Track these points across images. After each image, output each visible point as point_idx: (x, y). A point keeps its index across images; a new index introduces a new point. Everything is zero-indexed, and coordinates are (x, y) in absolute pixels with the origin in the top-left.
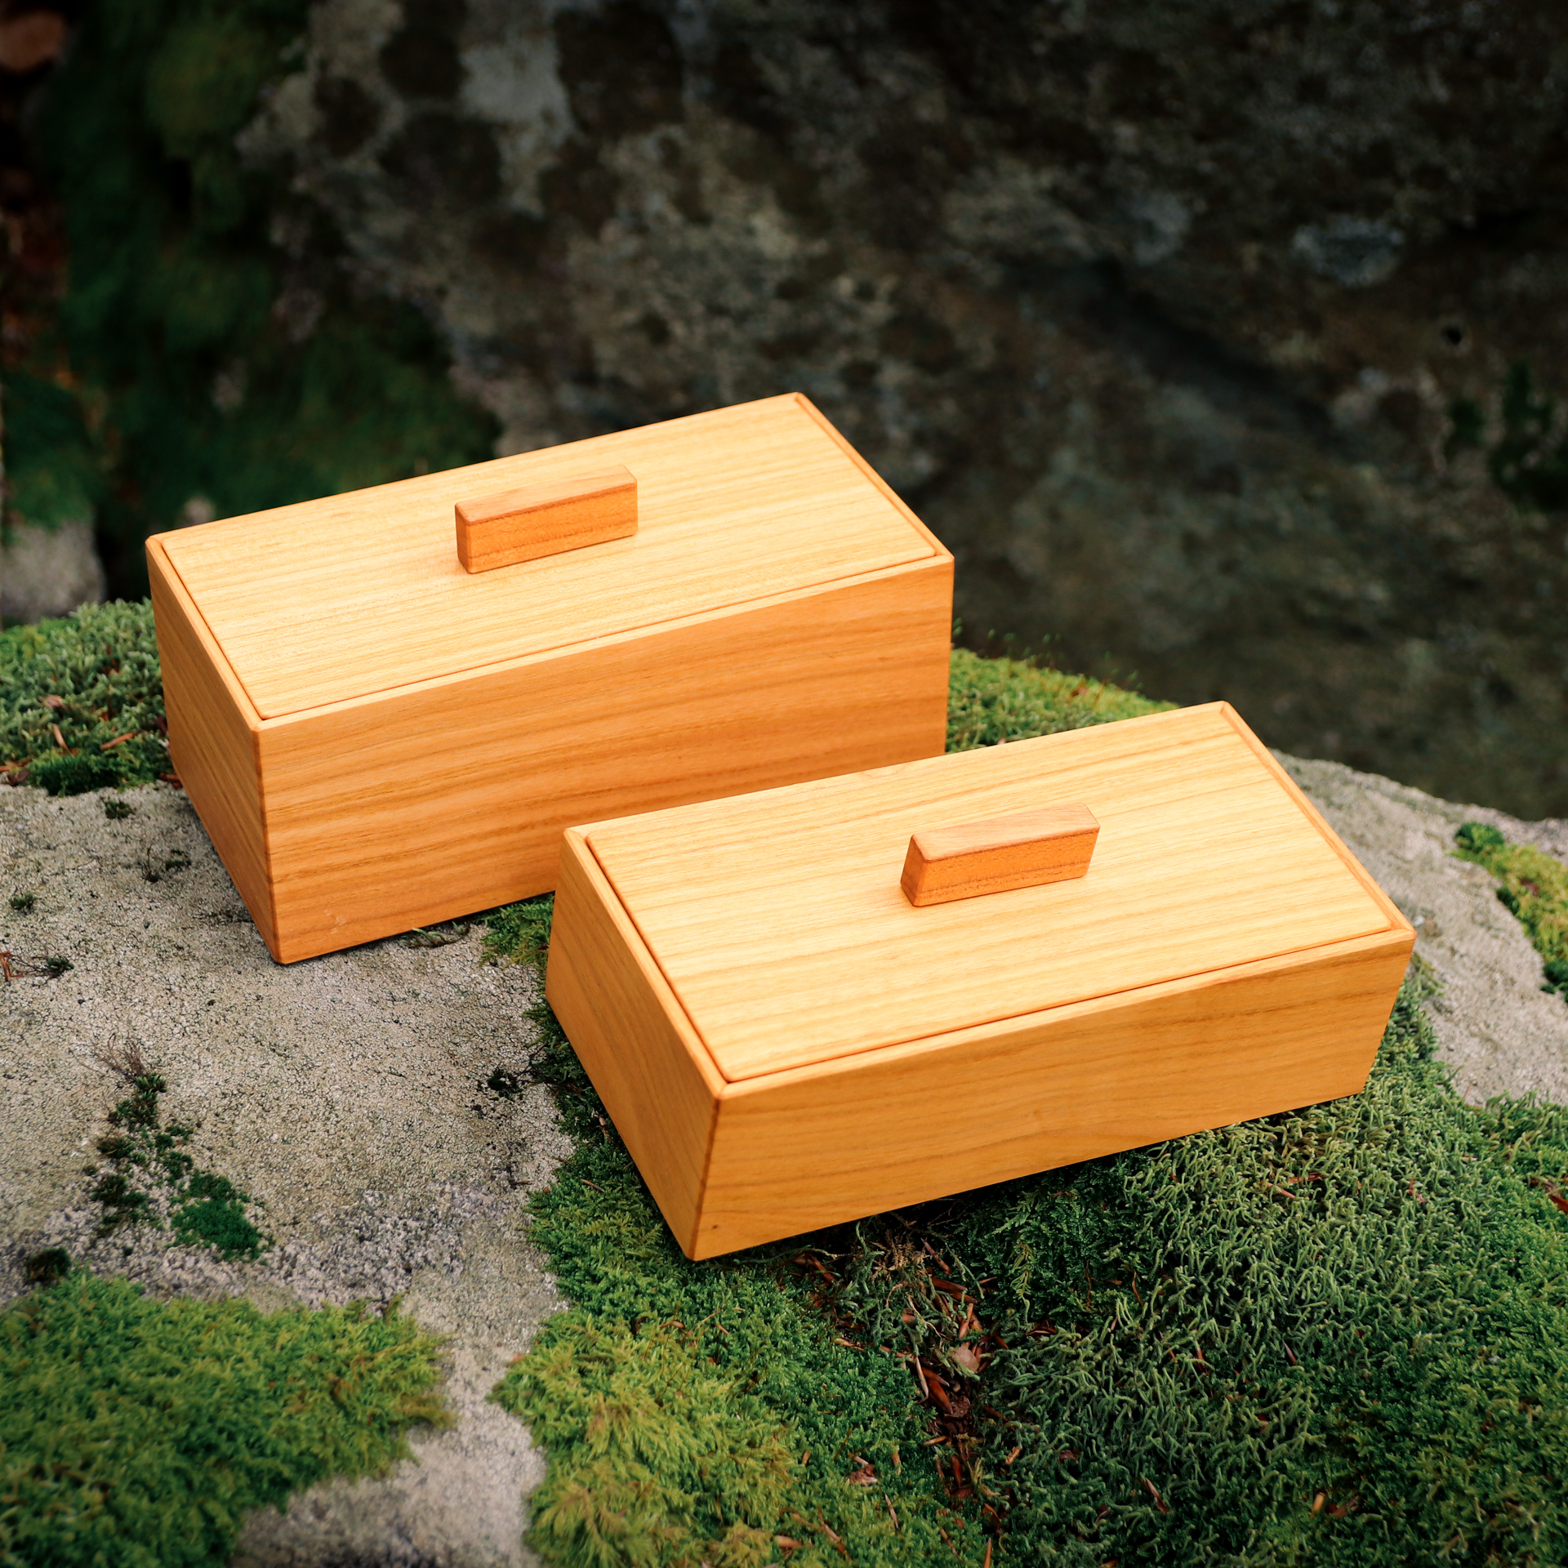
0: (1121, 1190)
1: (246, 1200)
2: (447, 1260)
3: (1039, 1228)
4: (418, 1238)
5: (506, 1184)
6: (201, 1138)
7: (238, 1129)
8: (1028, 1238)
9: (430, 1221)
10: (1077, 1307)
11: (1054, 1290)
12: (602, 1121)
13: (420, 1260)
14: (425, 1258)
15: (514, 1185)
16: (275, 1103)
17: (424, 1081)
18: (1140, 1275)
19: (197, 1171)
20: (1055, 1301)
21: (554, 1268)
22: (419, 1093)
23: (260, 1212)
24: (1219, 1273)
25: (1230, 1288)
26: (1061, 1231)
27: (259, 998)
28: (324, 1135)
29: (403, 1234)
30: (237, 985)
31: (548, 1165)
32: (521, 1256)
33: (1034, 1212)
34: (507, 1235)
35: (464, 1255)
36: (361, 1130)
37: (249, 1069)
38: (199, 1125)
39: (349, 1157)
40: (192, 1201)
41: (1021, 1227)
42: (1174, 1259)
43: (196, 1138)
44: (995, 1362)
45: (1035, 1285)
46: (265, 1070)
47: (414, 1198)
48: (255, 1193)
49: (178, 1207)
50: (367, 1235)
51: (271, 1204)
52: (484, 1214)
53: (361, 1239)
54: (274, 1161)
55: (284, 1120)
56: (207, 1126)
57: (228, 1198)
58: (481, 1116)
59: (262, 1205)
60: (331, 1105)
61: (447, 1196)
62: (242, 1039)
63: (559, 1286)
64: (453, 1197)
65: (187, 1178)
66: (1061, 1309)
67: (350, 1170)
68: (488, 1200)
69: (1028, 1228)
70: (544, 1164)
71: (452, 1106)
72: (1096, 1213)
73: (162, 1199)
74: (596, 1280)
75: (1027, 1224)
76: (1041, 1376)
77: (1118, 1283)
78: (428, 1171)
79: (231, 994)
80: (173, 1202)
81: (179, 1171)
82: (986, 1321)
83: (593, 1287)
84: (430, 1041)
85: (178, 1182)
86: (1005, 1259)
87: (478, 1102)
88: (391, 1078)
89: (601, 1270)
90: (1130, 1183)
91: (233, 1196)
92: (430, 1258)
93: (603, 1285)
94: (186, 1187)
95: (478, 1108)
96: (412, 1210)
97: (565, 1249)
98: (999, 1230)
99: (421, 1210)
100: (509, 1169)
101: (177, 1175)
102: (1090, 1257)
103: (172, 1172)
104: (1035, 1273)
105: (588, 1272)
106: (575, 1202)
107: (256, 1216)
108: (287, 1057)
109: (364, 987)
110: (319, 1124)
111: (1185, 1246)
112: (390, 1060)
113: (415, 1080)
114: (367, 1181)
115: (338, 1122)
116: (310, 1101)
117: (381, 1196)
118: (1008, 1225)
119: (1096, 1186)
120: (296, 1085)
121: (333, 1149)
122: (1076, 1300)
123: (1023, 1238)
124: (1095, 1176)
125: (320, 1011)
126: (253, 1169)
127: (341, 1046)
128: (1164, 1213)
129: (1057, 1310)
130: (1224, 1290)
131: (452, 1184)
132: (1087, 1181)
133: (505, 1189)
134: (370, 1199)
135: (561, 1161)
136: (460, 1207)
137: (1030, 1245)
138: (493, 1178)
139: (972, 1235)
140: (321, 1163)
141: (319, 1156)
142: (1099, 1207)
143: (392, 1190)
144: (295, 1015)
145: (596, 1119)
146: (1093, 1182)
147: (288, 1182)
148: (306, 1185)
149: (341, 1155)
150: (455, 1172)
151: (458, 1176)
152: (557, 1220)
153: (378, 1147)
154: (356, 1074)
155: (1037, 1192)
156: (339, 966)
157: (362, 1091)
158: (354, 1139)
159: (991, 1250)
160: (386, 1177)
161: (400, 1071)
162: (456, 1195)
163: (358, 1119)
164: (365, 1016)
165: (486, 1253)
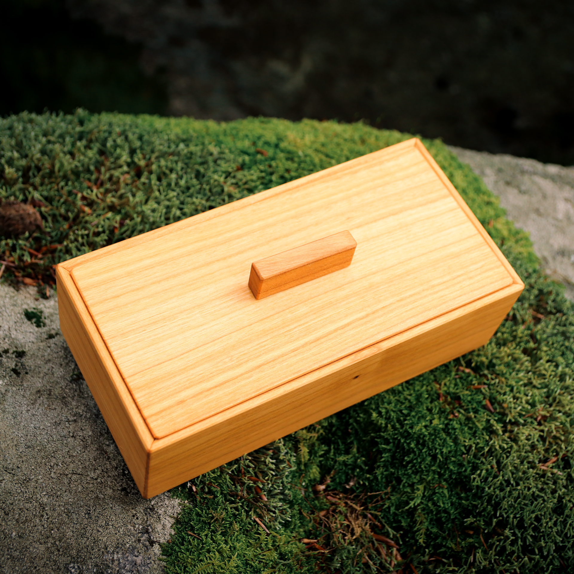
0: (469, 482)
3: (427, 505)
5: (147, 543)
8: (423, 511)
10: (451, 548)
11: (439, 541)
12: (194, 488)
15: (152, 543)
16: (11, 507)
17: (92, 475)
18: (484, 530)
20: (440, 546)
22: (91, 485)
24: (526, 529)
25: (532, 536)
26: (440, 506)
28: (41, 528)
31: (169, 522)
33: (424, 496)
36: (62, 523)
39: (57, 543)
41: (419, 505)
42: (503, 524)
45: (428, 535)
46: (3, 484)
47: (97, 565)
54: (16, 554)
55: (17, 521)
58: (127, 494)
60: (42, 506)
61: (116, 563)
64: (119, 563)
66: (443, 550)
67: (59, 551)
68: (139, 560)
69: (422, 506)
70: (166, 523)
71: (110, 492)
72: (457, 494)
75: (421, 503)
77: (472, 533)
78: (103, 546)
82: (403, 556)
86: (411, 522)
87: (124, 485)
88: (74, 477)
90: (474, 478)
98: (407, 508)
100: (147, 532)
102: (456, 518)
104: (427, 530)
106: (187, 550)
108: (14, 475)
109: (51, 414)
110: (38, 521)
111: (506, 513)
112: (72, 465)
113: (88, 475)
114: (69, 558)
115: (48, 518)
116: (30, 505)
117: (78, 567)
118: (412, 504)
119: (455, 479)
120: (21, 494)
121: (48, 538)
122: (451, 544)
123: (420, 511)
124: (454, 473)
125: (29, 437)
126: (4, 561)
127: (44, 461)
128: (493, 495)
129: (442, 550)
130: (529, 537)
131: (118, 553)
132: (450, 476)
133: (147, 547)
134: (73, 571)
135: (174, 518)
136: (124, 568)
137: (424, 514)
138: (139, 541)
139: (393, 509)
140: (42, 548)
141: (41, 544)
142: (458, 490)
143: (84, 562)
144: (15, 443)
145: (191, 488)
146: (454, 477)
147: (25, 567)
148: (36, 567)
149: (53, 542)
150: (118, 544)
151: (120, 546)
152: (179, 567)
153: (73, 532)
154: (54, 480)
155: (424, 484)
156: (36, 400)
157: (59, 493)
158: (58, 530)
159: (403, 517)
160: (80, 554)
161: (78, 472)
162: (121, 561)
163: (59, 515)
164: (54, 437)
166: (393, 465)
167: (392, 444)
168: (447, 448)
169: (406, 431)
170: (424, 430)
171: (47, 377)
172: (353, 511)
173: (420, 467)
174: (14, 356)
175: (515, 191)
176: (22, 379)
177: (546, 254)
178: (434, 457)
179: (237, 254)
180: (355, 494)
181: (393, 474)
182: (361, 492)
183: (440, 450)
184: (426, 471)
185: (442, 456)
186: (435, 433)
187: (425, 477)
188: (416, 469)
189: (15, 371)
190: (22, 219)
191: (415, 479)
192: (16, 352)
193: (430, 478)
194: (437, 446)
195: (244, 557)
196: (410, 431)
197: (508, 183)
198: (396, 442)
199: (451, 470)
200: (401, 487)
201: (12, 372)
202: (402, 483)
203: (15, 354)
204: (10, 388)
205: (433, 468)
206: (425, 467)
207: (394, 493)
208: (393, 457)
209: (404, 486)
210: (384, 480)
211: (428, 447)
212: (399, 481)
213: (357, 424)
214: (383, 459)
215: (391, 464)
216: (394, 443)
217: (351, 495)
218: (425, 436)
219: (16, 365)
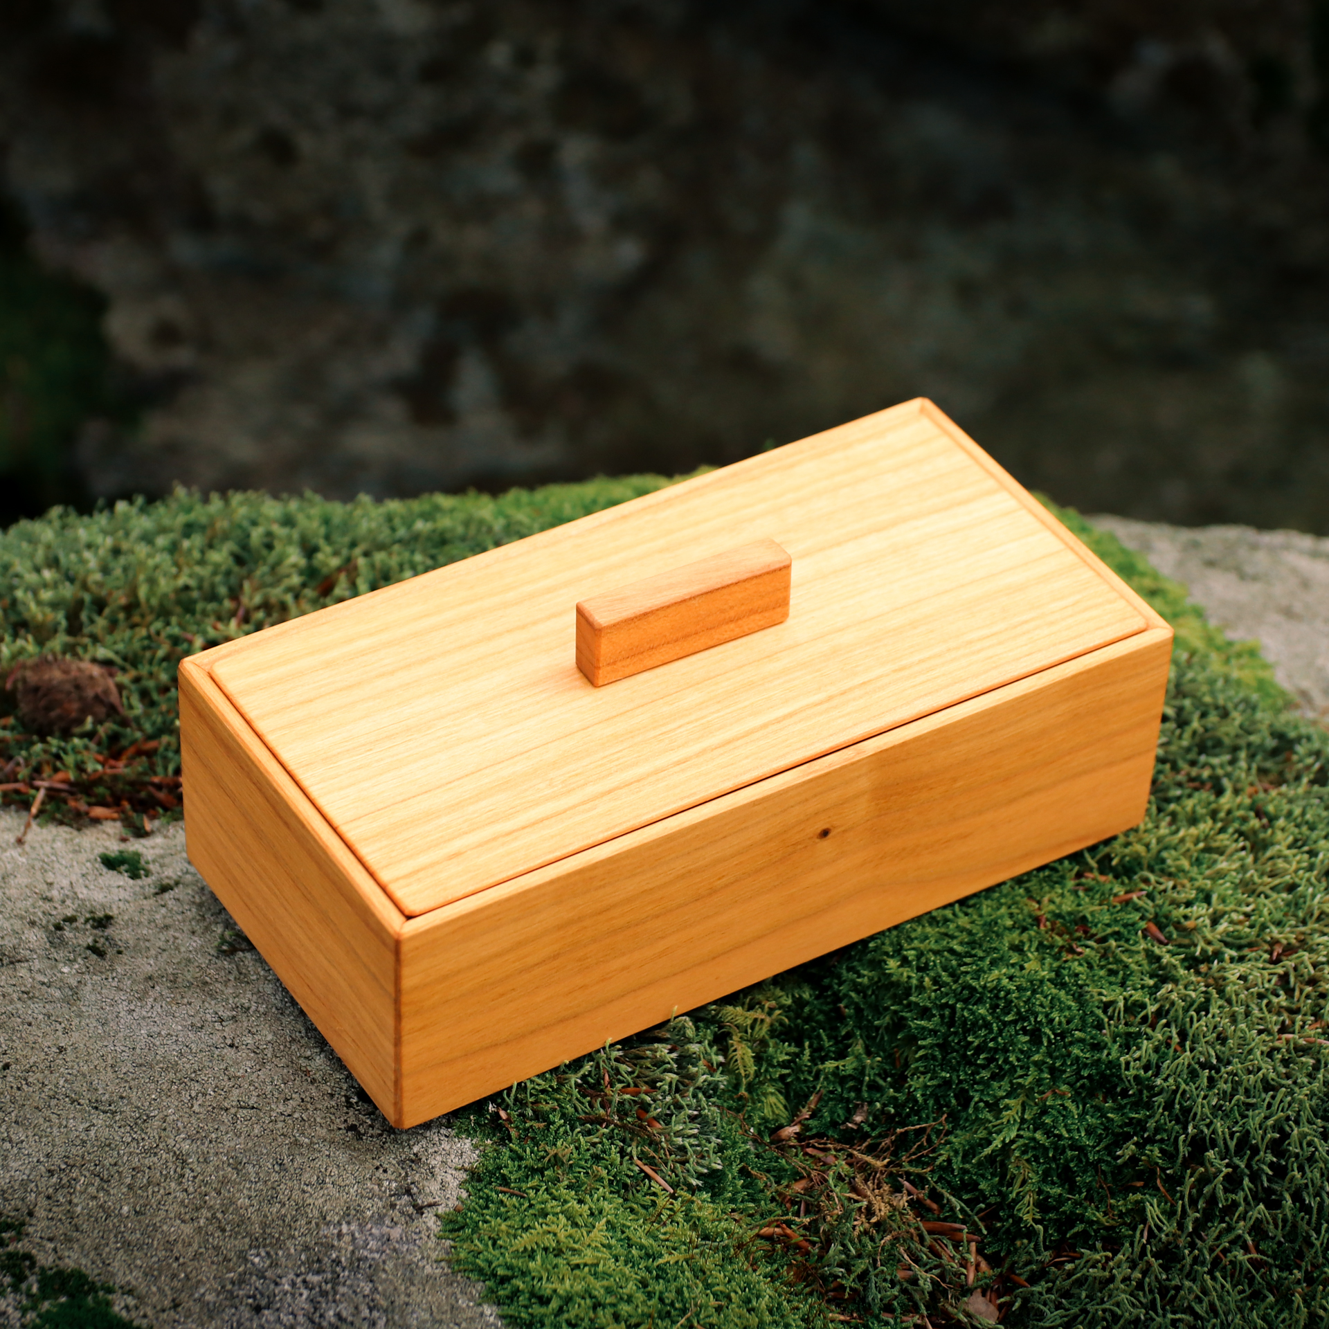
0: (1120, 1077)
1: (110, 1291)
2: (366, 1312)
3: (1034, 1139)
4: (324, 1294)
5: (411, 1210)
6: (36, 1228)
7: (79, 1209)
8: (1024, 1153)
9: (334, 1272)
10: (1098, 1222)
11: (1067, 1207)
12: (503, 1114)
13: (333, 1320)
14: (338, 1316)
15: (420, 1210)
16: (113, 1170)
17: (282, 1108)
18: (1163, 1170)
19: (42, 1269)
20: (1071, 1220)
21: (491, 1297)
22: (280, 1125)
23: (131, 1301)
24: (1255, 1150)
25: (1271, 1165)
26: (1060, 1137)
27: (61, 1050)
28: (181, 1195)
29: (306, 1293)
30: (31, 1039)
31: (454, 1179)
32: (450, 1290)
33: (1023, 1121)
34: (428, 1270)
35: (384, 1303)
36: (224, 1181)
37: (73, 1135)
38: (31, 1214)
39: (219, 1215)
40: (46, 1305)
41: (1012, 1142)
42: (1199, 1145)
43: (31, 1230)
44: (1017, 1305)
45: (1043, 1205)
46: (92, 1133)
47: (307, 1248)
48: (120, 1279)
49: (31, 1316)
50: (264, 1303)
51: (142, 1289)
52: (395, 1250)
53: (258, 1309)
54: (133, 1238)
55: (130, 1187)
56: (41, 1213)
57: (87, 1293)
58: (359, 1136)
59: (130, 1292)
60: (181, 1159)
61: (347, 1238)
62: (54, 1102)
63: (502, 1317)
64: (354, 1239)
65: (33, 1279)
66: (1079, 1228)
67: (223, 1230)
68: (396, 1233)
69: (1021, 1142)
70: (449, 1178)
71: (323, 1132)
72: (1097, 1108)
73: (10, 1310)
74: (544, 1301)
75: (1019, 1136)
76: (1075, 1310)
77: (1139, 1184)
78: (316, 1213)
79: (27, 1051)
80: (24, 1311)
81: (22, 1272)
82: (994, 1261)
83: (543, 1310)
84: (276, 1061)
85: (24, 1286)
86: (1001, 1183)
87: (352, 1121)
88: (242, 1113)
89: (547, 1288)
90: (1128, 1064)
91: (93, 1288)
92: (344, 1314)
93: (554, 1304)
94: (35, 1289)
95: (352, 1128)
96: (309, 1262)
97: (500, 1272)
98: (988, 1151)
99: (319, 1261)
100: (408, 1192)
101: (19, 1278)
102: (1100, 1161)
103: (13, 1275)
104: (1040, 1192)
105: (533, 1294)
106: (497, 1215)
107: (127, 1307)
108: (114, 1113)
109: (182, 1011)
110: (173, 1185)
111: (1208, 1126)
112: (236, 1092)
113: (272, 1110)
114: (247, 1240)
115: (195, 1177)
116: (155, 1159)
117: (268, 1253)
118: (997, 1143)
119: (1090, 1077)
120: (134, 1144)
121: (197, 1209)
122: (1093, 1214)
123: (1017, 1154)
124: (1085, 1066)
125: (138, 1051)
126: (110, 1253)
127: (174, 1087)
128: (1175, 1092)
129: (1076, 1230)
130: (1266, 1168)
131: (348, 1223)
132: (1077, 1073)
133: (410, 1216)
134: (257, 1260)
135: (466, 1170)
136: (365, 1247)
137: (1028, 1161)
138: (393, 1206)
139: (957, 1163)
140: (188, 1229)
141: (183, 1221)
142: (1098, 1101)
143: (279, 1244)
144: (110, 1062)
145: (497, 1114)
146: (1085, 1073)
147: (155, 1259)
148: (177, 1259)
149: (209, 1215)
150: (348, 1208)
151: (353, 1212)
152: (481, 1241)
153: (249, 1198)
154: (202, 1116)
155: (1022, 1098)
156: (146, 992)
157: (214, 1136)
158: (219, 1193)
159: (983, 1176)
160: (268, 1231)
161: (251, 1103)
162: (357, 1235)
163: (217, 1168)
164: (193, 1046)
165: (409, 1295)
166: (945, 1064)
167: (936, 1019)
168: (1061, 1010)
169: (967, 987)
170: (1005, 981)
171: (165, 955)
172: (864, 1168)
173: (1006, 1061)
174: (88, 926)
175: (1230, 577)
176: (112, 961)
177: (1308, 685)
178: (1035, 1036)
179: (549, 618)
180: (869, 1141)
181: (947, 1083)
182: (880, 1136)
183: (1047, 1015)
184: (1022, 1068)
185: (1052, 1030)
186: (1035, 986)
187: (1020, 1080)
188: (1000, 1068)
189: (94, 949)
190: (78, 687)
191: (1000, 1088)
192: (93, 919)
193: (1030, 1079)
194: (1039, 1009)
195: (623, 1232)
196: (974, 983)
198: (947, 1012)
199: (1078, 1058)
200: (970, 1111)
201: (89, 952)
202: (972, 1104)
203: (91, 922)
204: (87, 977)
205: (1036, 1057)
206: (1018, 1060)
207: (959, 1132)
208: (944, 1047)
209: (976, 1109)
210: (931, 1102)
211: (1019, 1013)
212: (964, 1099)
213: (858, 992)
214: (921, 1053)
215: (941, 1065)
216: (942, 1016)
217: (860, 1145)
218: (1008, 992)
219: (96, 942)
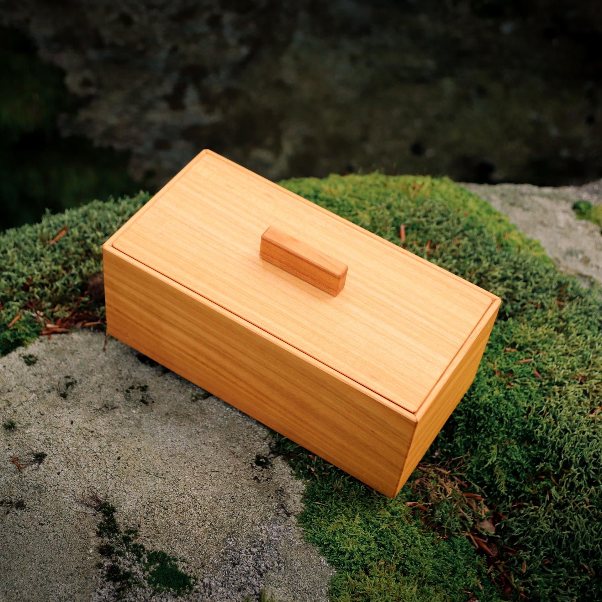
0: (533, 436)
1: (176, 560)
2: (277, 565)
3: (503, 461)
4: (259, 557)
5: (285, 515)
6: (143, 532)
7: (158, 523)
8: (500, 466)
9: (261, 546)
10: (529, 492)
11: (518, 487)
12: (312, 469)
13: (264, 568)
14: (266, 566)
15: (288, 514)
16: (168, 504)
17: (228, 471)
18: (554, 472)
19: (148, 551)
20: (520, 492)
21: (323, 553)
22: (228, 479)
23: (185, 565)
24: (587, 465)
25: (594, 470)
26: (513, 460)
27: (139, 449)
28: (197, 515)
29: (252, 556)
30: (126, 445)
31: (297, 498)
32: (307, 551)
33: (498, 454)
34: (297, 543)
35: (283, 560)
36: (213, 509)
37: (149, 489)
38: (139, 526)
39: (213, 524)
40: (152, 568)
41: (495, 462)
42: (568, 464)
43: (140, 533)
44: (503, 526)
45: (508, 485)
46: (157, 487)
47: (249, 536)
48: (179, 555)
49: (147, 573)
50: (236, 562)
51: (188, 560)
52: (283, 536)
53: (234, 565)
54: (182, 537)
55: (176, 512)
56: (143, 526)
57: (167, 561)
58: (259, 482)
59: (184, 561)
60: (195, 499)
61: (264, 532)
62: (140, 473)
63: (328, 562)
64: (267, 532)
65: (145, 556)
66: (523, 495)
67: (216, 530)
68: (282, 527)
69: (498, 462)
70: (296, 499)
71: (245, 481)
72: (525, 448)
73: (138, 571)
74: (343, 553)
75: (497, 460)
76: (525, 528)
77: (543, 477)
78: (250, 521)
79: (126, 451)
80: (144, 571)
81: (140, 553)
82: (490, 507)
83: (344, 558)
84: (222, 449)
85: (141, 559)
86: (491, 477)
87: (255, 475)
88: (213, 474)
89: (343, 548)
90: (537, 432)
91: (169, 559)
92: (268, 566)
93: (347, 556)
94: (146, 561)
95: (256, 478)
96: (250, 542)
97: (325, 543)
98: (486, 466)
99: (254, 541)
100: (283, 507)
101: (140, 556)
102: (528, 468)
103: (137, 555)
104: (506, 481)
105: (338, 552)
106: (318, 516)
107: (184, 567)
108: (164, 478)
109: (183, 429)
110: (193, 510)
111: (569, 455)
112: (210, 466)
113: (224, 472)
114: (225, 534)
115: (201, 507)
116: (184, 499)
117: (234, 539)
118: (489, 462)
119: (522, 435)
120: (174, 492)
121: (204, 521)
122: (528, 489)
123: (497, 466)
124: (520, 431)
125: (169, 449)
126: (173, 543)
127: (185, 465)
128: (555, 442)
129: (521, 496)
130: (591, 471)
131: (264, 524)
132: (517, 434)
133: (285, 518)
134: (231, 543)
135: (302, 494)
136: (272, 535)
137: (502, 469)
138: (278, 514)
139: (474, 469)
140: (201, 530)
141: (199, 527)
142: (525, 444)
143: (238, 535)
144: (159, 454)
145: (310, 469)
146: (520, 434)
147: (192, 546)
148: (200, 545)
149: (209, 524)
150: (262, 518)
151: (264, 519)
152: (315, 528)
153: (223, 514)
154: (198, 478)
155: (497, 444)
156: (167, 421)
157: (205, 487)
158: (211, 514)
159: (484, 475)
160: (233, 530)
161: (216, 470)
162: (268, 530)
163: (209, 502)
164: (190, 445)
165: (292, 556)
166: (468, 433)
167: (464, 415)
168: (510, 411)
169: (474, 403)
170: (488, 400)
171: (171, 402)
172: (442, 475)
173: (491, 430)
174: (139, 391)
175: (520, 210)
176: (151, 406)
177: (557, 255)
178: (501, 421)
180: (441, 462)
181: (469, 440)
182: (445, 460)
183: (505, 413)
184: (497, 433)
185: (507, 418)
186: (498, 401)
187: (496, 438)
188: (488, 433)
189: (143, 401)
191: (489, 441)
192: (140, 387)
193: (500, 438)
194: (502, 411)
195: (364, 517)
196: (477, 402)
197: (512, 204)
198: (468, 412)
199: (517, 429)
200: (478, 449)
201: (142, 403)
202: (478, 447)
203: (140, 389)
204: (143, 415)
205: (502, 429)
206: (495, 430)
207: (473, 457)
208: (467, 426)
209: (480, 449)
210: (463, 446)
211: (495, 413)
212: (476, 445)
214: (459, 429)
215: (466, 432)
216: (466, 414)
217: (438, 463)
218: (490, 404)
219: (143, 397)
